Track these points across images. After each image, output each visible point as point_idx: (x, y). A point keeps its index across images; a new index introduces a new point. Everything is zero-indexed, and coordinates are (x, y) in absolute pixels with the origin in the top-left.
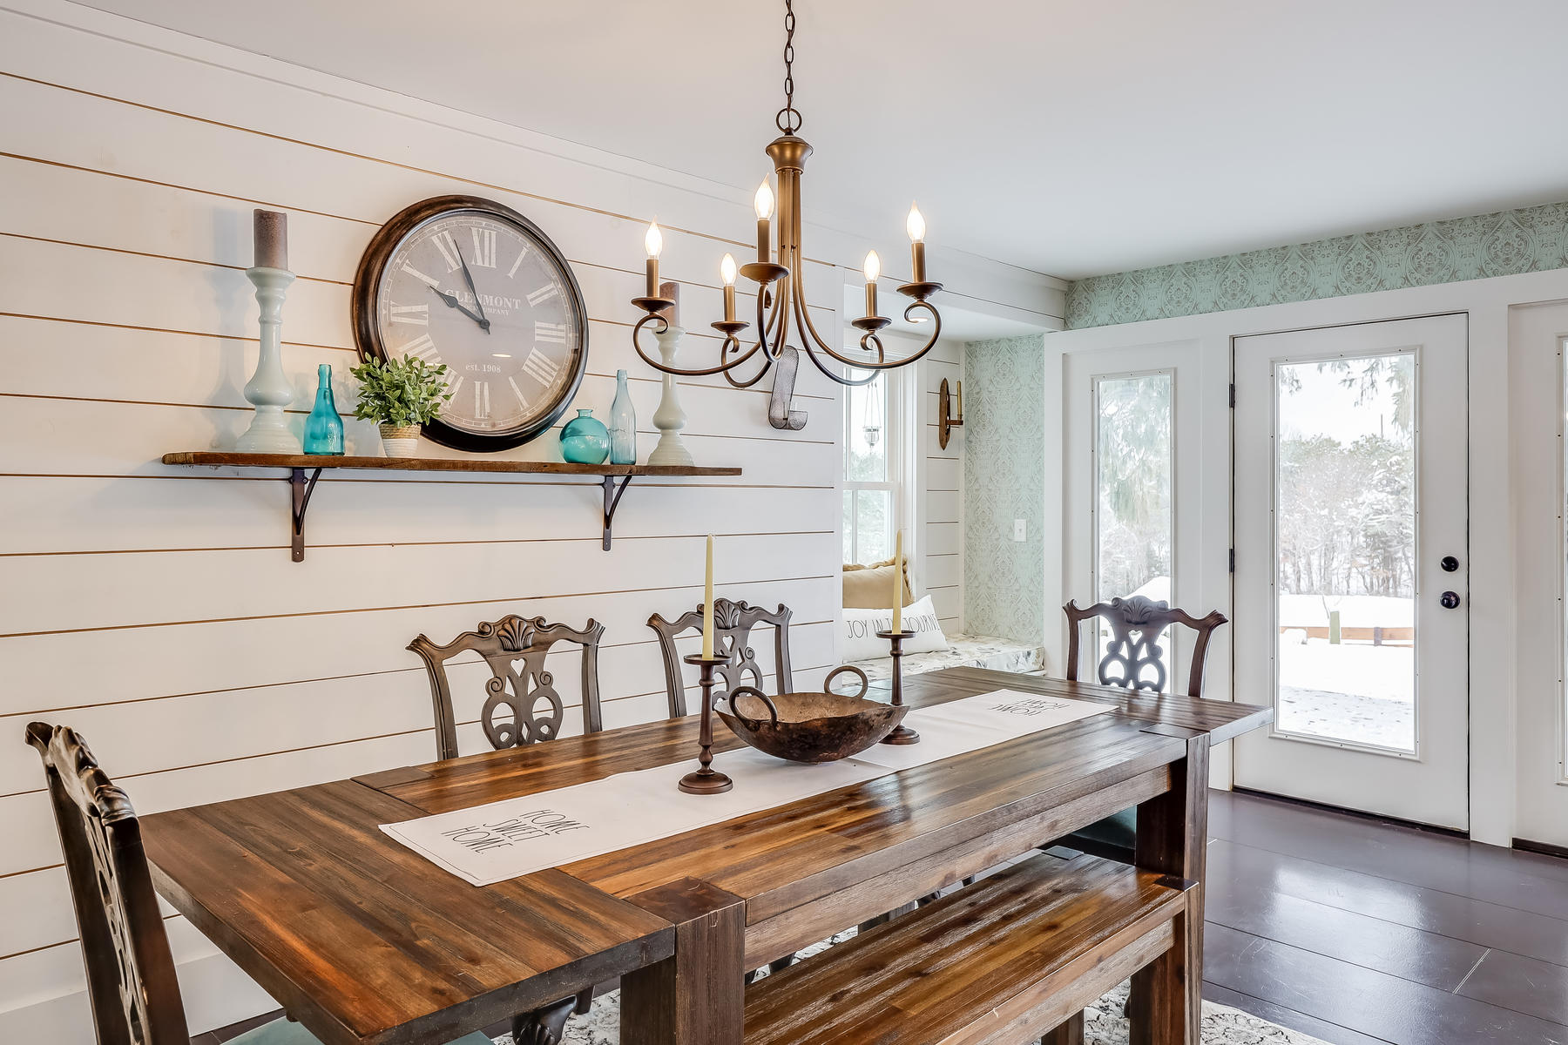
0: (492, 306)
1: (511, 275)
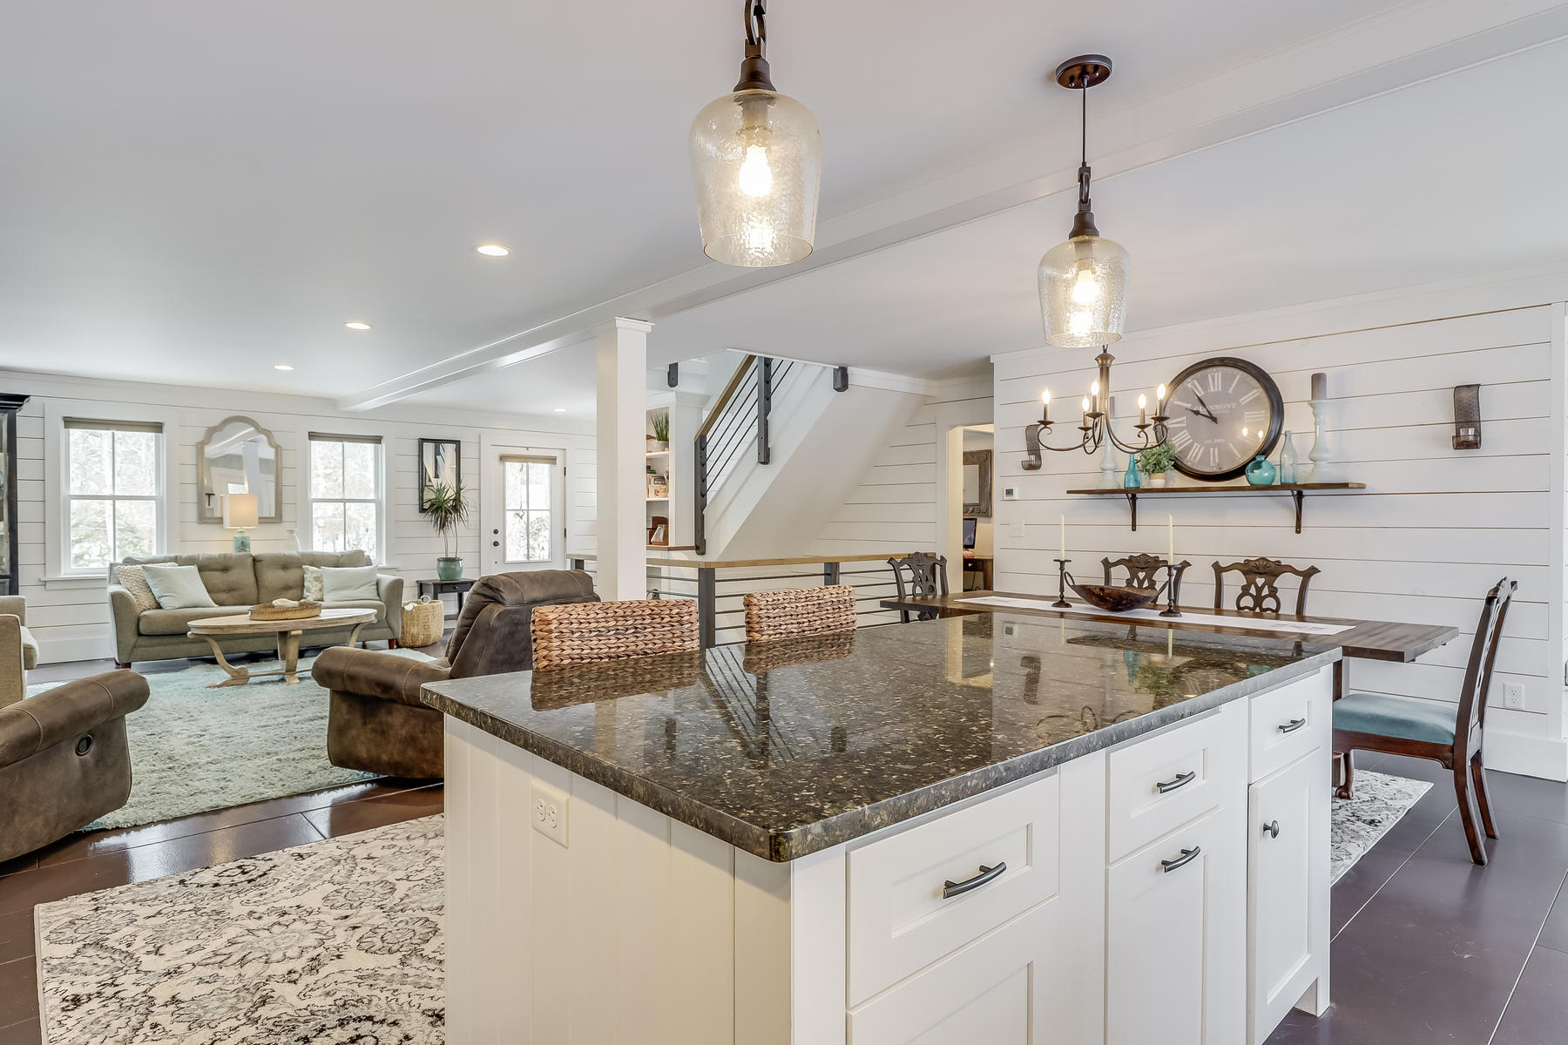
0: (1215, 409)
1: (1230, 392)
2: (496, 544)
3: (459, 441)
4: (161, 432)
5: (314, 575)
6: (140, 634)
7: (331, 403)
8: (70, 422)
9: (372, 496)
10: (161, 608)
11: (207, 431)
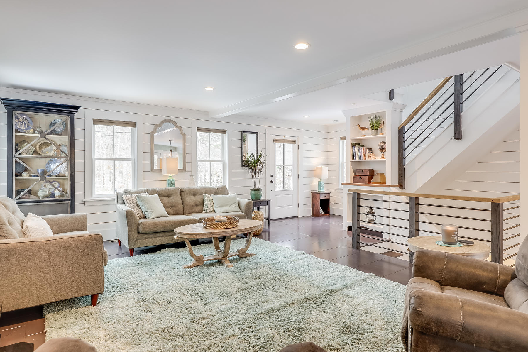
2: (272, 182)
3: (258, 133)
4: (135, 127)
5: (209, 199)
6: (139, 233)
7: (205, 113)
8: (96, 121)
9: (220, 159)
10: (146, 218)
11: (155, 126)
